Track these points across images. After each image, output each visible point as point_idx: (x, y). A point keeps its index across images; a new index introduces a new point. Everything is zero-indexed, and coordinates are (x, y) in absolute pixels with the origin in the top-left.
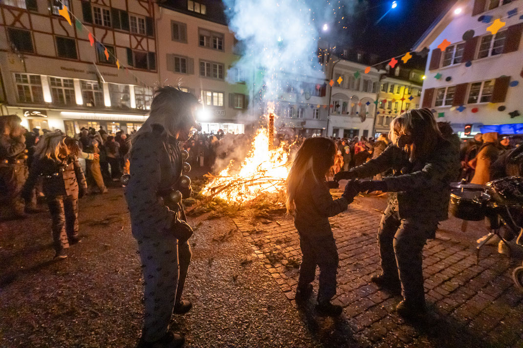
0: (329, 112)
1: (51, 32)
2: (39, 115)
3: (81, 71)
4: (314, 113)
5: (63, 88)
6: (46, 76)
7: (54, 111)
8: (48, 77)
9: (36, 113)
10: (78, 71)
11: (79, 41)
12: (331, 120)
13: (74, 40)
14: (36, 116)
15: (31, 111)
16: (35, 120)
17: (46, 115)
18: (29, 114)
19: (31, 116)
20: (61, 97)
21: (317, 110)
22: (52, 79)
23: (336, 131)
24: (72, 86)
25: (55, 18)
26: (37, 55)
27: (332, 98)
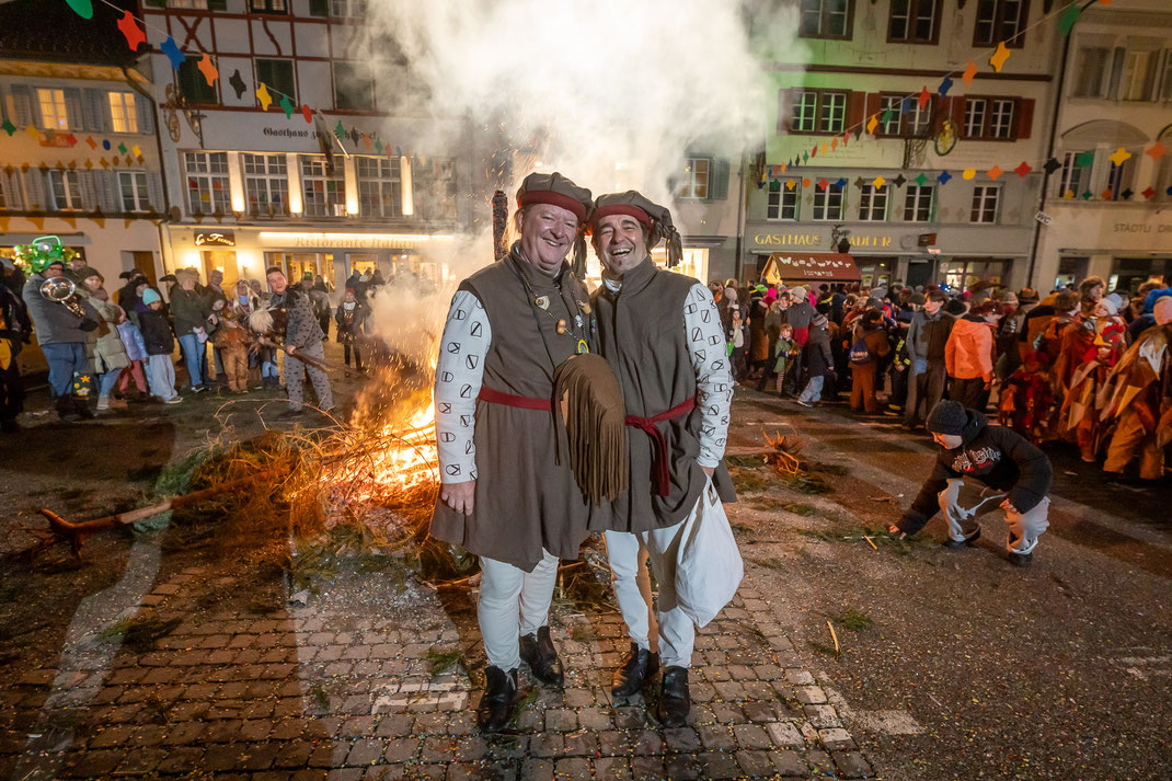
0: (1044, 196)
1: (248, 51)
2: (221, 240)
3: (301, 134)
4: (976, 203)
5: (268, 177)
6: (236, 152)
7: (247, 231)
8: (240, 155)
9: (217, 236)
10: (294, 134)
11: (299, 62)
12: (1050, 223)
13: (290, 62)
14: (216, 243)
15: (207, 235)
16: (217, 252)
17: (233, 241)
18: (203, 241)
19: (206, 243)
20: (263, 197)
21: (992, 191)
22: (249, 158)
23: (1072, 264)
24: (284, 171)
25: (256, 18)
26: (222, 108)
27: (1059, 143)
